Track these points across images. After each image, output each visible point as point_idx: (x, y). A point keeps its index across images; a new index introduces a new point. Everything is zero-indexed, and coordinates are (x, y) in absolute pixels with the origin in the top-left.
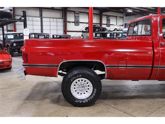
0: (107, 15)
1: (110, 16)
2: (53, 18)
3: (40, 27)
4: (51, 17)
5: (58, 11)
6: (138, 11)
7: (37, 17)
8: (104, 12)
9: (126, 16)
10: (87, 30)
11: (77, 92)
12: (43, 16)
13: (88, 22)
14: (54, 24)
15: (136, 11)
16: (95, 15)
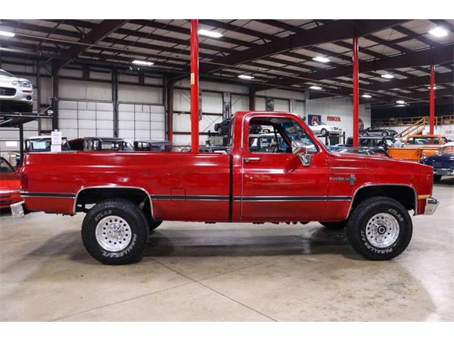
0: (266, 97)
1: (273, 98)
2: (143, 104)
3: (111, 124)
4: (138, 101)
5: (154, 88)
6: (337, 88)
7: (105, 102)
8: (258, 91)
9: (310, 99)
10: (219, 131)
11: (108, 240)
12: (119, 100)
13: (221, 113)
14: (145, 116)
15: (331, 87)
16: (239, 97)
